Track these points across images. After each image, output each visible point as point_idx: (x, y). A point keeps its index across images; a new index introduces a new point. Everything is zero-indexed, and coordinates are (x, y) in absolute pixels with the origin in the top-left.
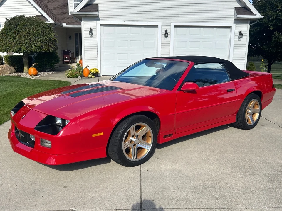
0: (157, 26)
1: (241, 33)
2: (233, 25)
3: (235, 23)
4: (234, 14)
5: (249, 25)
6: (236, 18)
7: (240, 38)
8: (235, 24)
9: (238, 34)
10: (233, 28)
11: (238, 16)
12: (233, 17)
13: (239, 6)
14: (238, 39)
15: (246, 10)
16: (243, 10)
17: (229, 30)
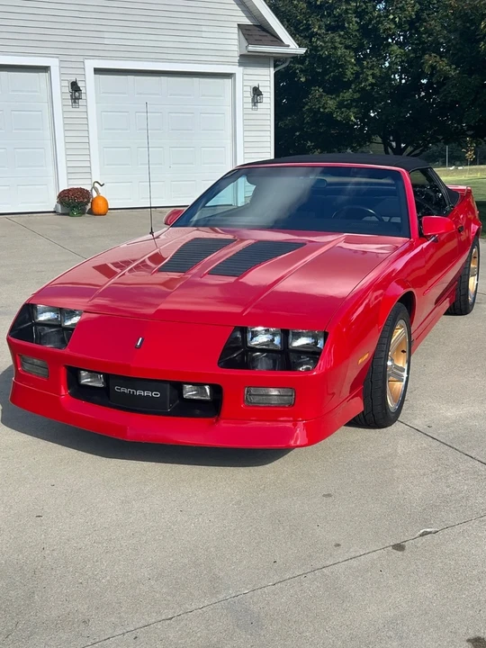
0: (45, 69)
1: (257, 92)
2: (238, 71)
3: (241, 64)
4: (236, 42)
5: (272, 71)
6: (245, 52)
7: (255, 102)
8: (241, 68)
9: (249, 95)
10: (239, 78)
11: (251, 48)
12: (236, 48)
13: (246, 21)
14: (250, 105)
15: (265, 33)
16: (256, 31)
17: (228, 82)
